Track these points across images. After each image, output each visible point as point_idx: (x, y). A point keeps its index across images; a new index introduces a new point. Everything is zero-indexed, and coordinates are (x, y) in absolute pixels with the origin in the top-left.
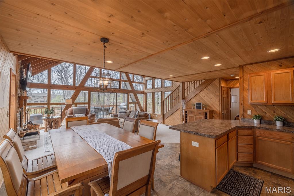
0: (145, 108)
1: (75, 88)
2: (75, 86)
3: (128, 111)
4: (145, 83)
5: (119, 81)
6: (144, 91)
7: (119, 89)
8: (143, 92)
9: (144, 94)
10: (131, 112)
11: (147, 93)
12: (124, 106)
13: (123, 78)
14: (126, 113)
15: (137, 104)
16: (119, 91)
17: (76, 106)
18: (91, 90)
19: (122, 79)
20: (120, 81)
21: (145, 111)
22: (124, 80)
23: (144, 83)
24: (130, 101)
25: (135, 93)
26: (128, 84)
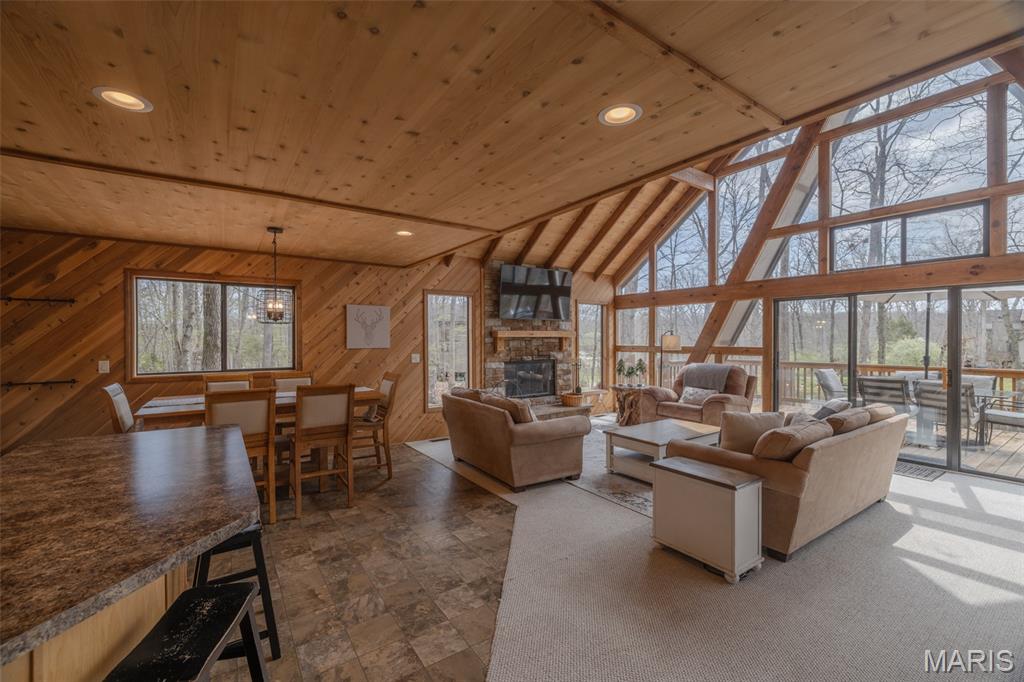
1: (715, 295)
2: (715, 286)
5: (987, 203)
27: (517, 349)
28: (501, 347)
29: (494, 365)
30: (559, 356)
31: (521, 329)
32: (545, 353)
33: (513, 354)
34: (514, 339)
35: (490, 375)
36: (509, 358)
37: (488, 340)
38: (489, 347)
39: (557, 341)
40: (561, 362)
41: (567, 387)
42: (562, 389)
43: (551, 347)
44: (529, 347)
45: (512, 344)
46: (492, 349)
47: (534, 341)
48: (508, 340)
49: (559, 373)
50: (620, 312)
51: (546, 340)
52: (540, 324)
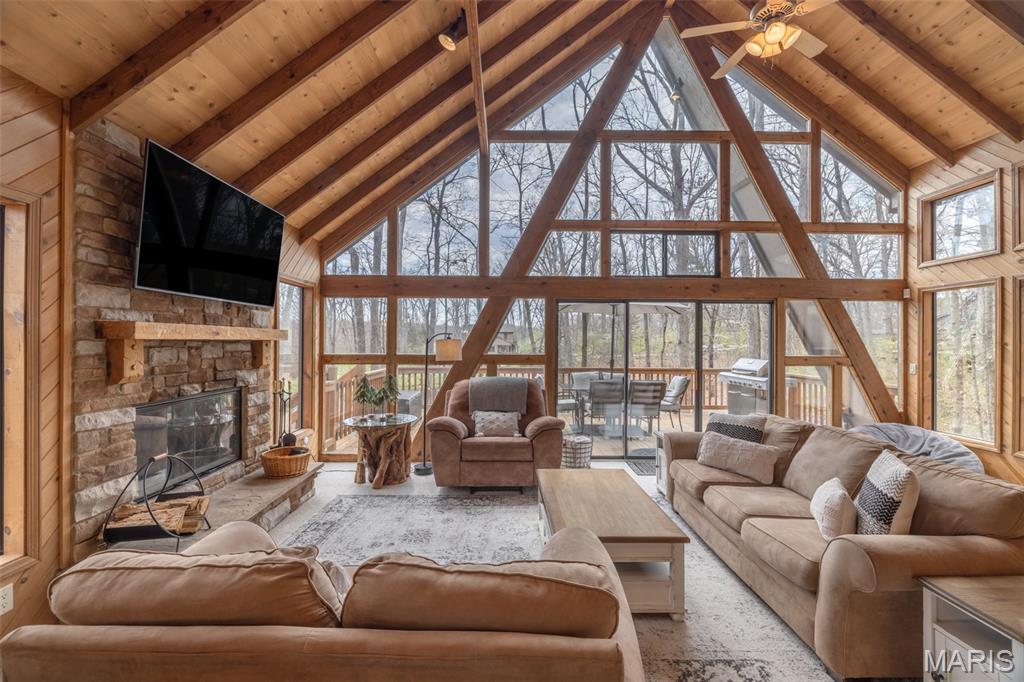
0: (922, 400)
1: (488, 288)
2: (488, 277)
3: (778, 425)
4: (914, 221)
5: (717, 234)
6: (904, 284)
7: (718, 275)
8: (895, 291)
9: (906, 303)
10: (802, 434)
11: (933, 294)
12: (754, 374)
13: (740, 211)
14: (757, 434)
15: (845, 369)
16: (716, 288)
17: (492, 372)
18: (559, 292)
19: (733, 216)
20: (719, 233)
21: (914, 416)
22: (750, 219)
23: (904, 230)
24: (795, 348)
25: (833, 295)
26: (773, 242)
27: (170, 370)
28: (134, 366)
29: (105, 420)
30: (252, 378)
31: (180, 319)
32: (227, 375)
33: (159, 384)
34: (162, 344)
35: (89, 451)
36: (147, 394)
37: (88, 347)
38: (92, 369)
39: (248, 348)
40: (256, 389)
41: (264, 437)
42: (256, 443)
43: (238, 363)
44: (197, 362)
45: (157, 357)
46: (100, 373)
47: (208, 347)
48: (150, 346)
49: (251, 411)
50: (328, 302)
51: (229, 347)
52: (220, 311)
